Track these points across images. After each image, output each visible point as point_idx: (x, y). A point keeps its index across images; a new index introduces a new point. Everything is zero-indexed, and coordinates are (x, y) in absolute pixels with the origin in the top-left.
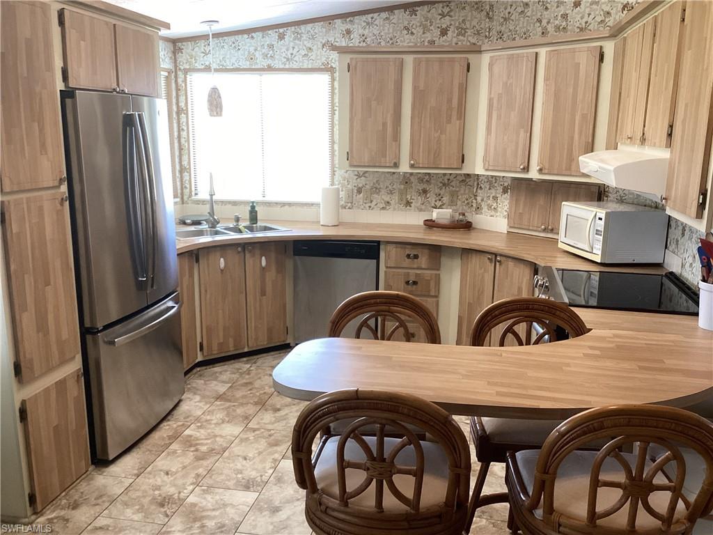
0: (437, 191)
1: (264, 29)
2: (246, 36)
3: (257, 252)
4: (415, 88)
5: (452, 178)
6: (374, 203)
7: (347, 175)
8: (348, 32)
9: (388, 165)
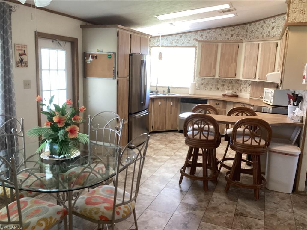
1: (176, 34)
2: (170, 36)
3: (170, 101)
4: (221, 53)
6: (207, 88)
7: (198, 79)
8: (202, 35)
9: (212, 76)
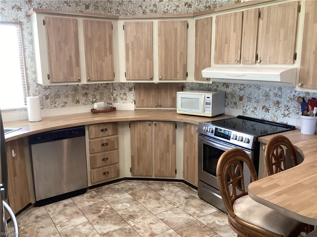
0: (93, 93)
5: (99, 86)
6: (57, 104)
7: (37, 89)
9: (75, 81)
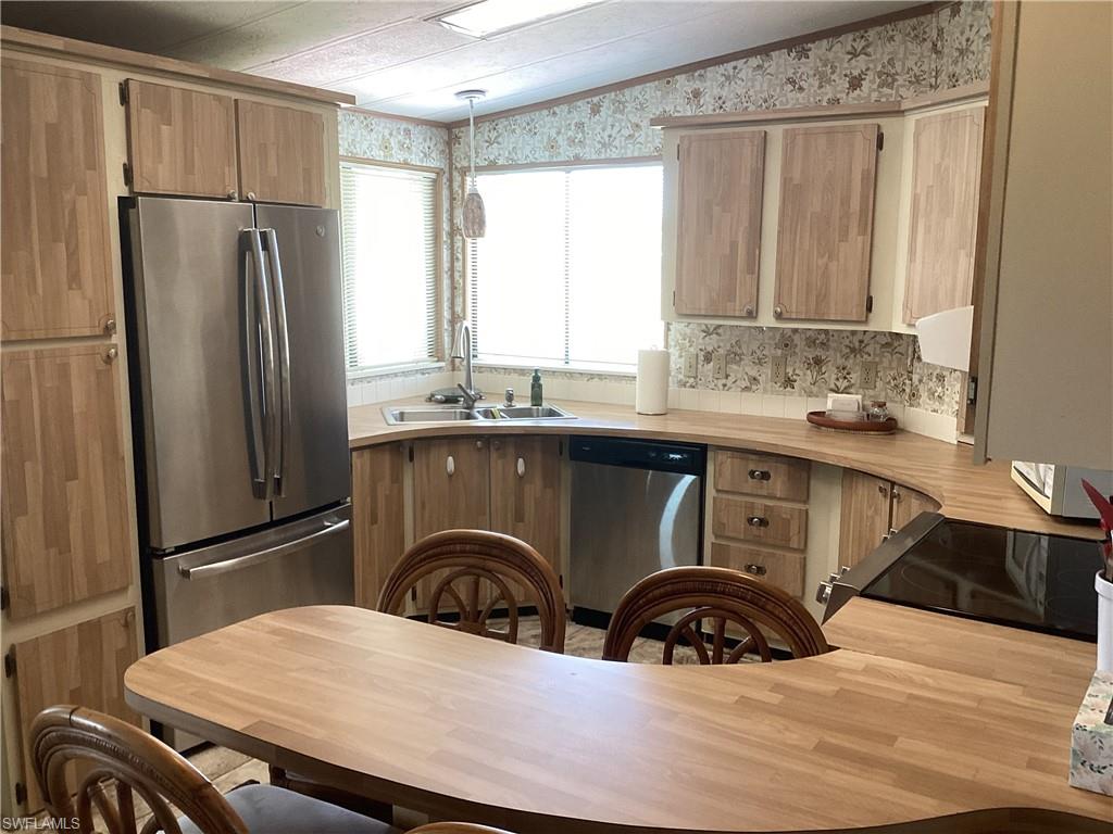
0: (840, 362)
3: (511, 450)
4: (786, 182)
5: (866, 339)
6: (732, 379)
7: (688, 331)
